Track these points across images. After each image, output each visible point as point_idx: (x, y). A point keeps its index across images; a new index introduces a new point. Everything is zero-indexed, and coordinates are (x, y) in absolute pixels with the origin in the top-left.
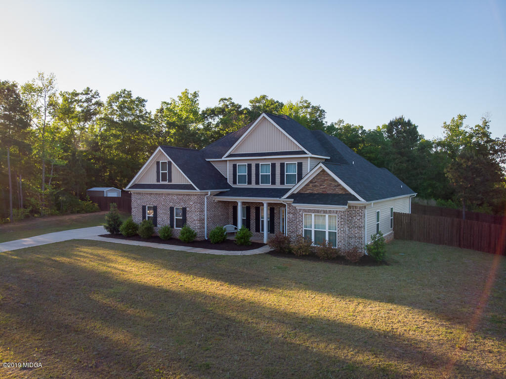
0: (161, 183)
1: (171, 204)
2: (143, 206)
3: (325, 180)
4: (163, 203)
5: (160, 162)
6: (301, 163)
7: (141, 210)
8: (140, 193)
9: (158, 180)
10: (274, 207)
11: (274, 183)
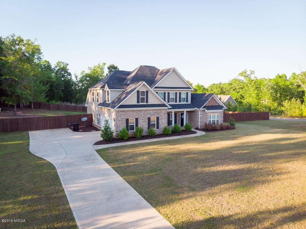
0: (140, 103)
1: (149, 116)
2: (126, 119)
3: (213, 100)
4: (142, 116)
5: (140, 91)
6: (188, 93)
7: (125, 122)
8: (124, 111)
9: (138, 102)
10: (177, 113)
11: (176, 102)
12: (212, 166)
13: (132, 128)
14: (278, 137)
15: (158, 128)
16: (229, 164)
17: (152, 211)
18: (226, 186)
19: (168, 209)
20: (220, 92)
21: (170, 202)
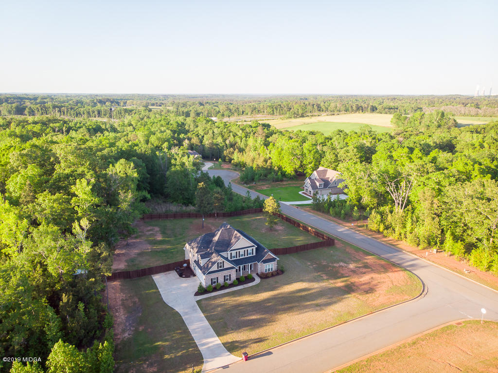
1: (224, 275)
4: (221, 275)
5: (219, 262)
6: (253, 249)
7: (211, 280)
8: (210, 275)
9: (218, 268)
11: (245, 256)
12: (245, 316)
13: (215, 282)
14: (303, 287)
15: (230, 280)
16: (254, 315)
17: (217, 338)
18: (245, 328)
19: (221, 338)
20: (333, 161)
21: (223, 335)
